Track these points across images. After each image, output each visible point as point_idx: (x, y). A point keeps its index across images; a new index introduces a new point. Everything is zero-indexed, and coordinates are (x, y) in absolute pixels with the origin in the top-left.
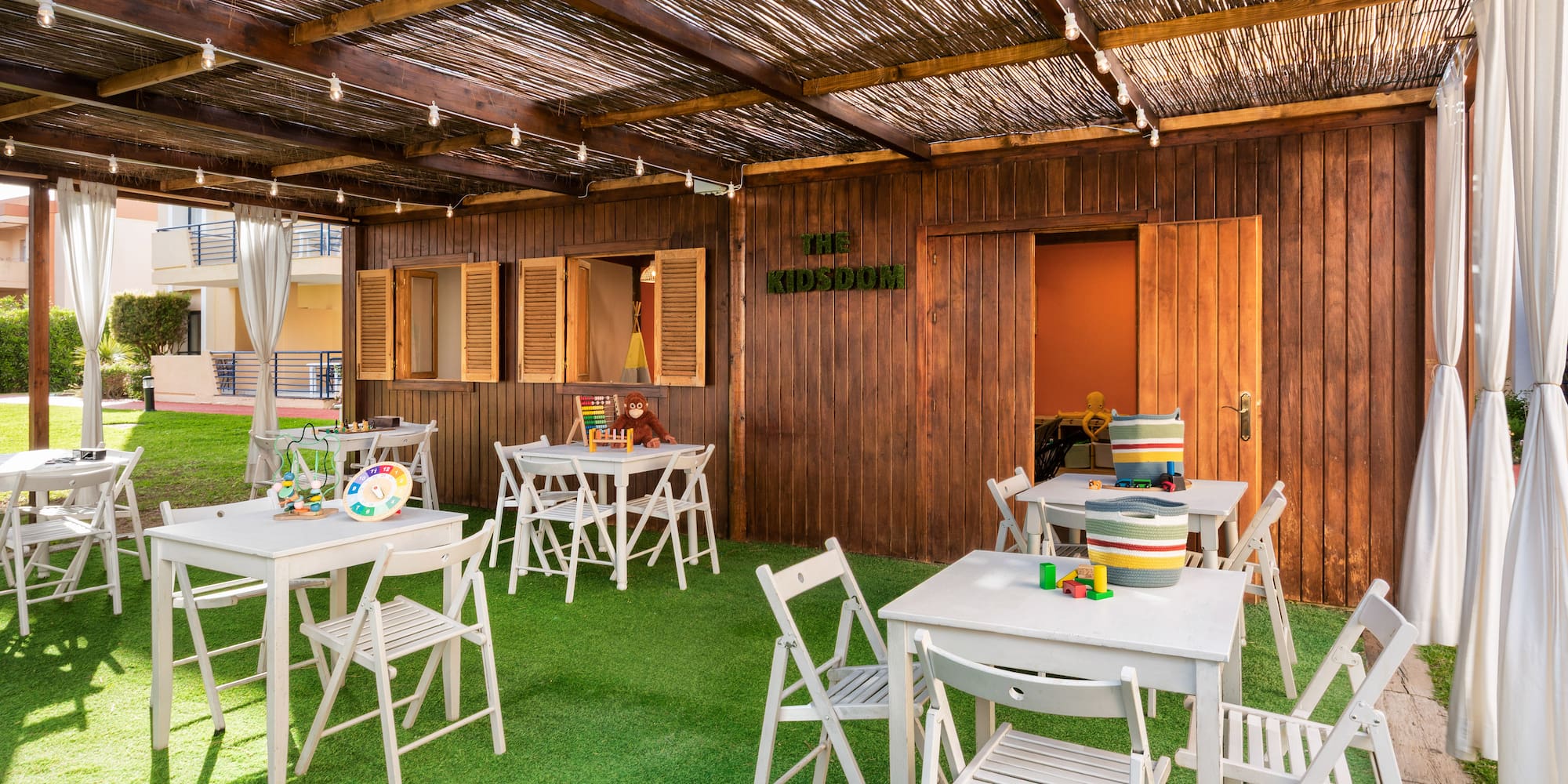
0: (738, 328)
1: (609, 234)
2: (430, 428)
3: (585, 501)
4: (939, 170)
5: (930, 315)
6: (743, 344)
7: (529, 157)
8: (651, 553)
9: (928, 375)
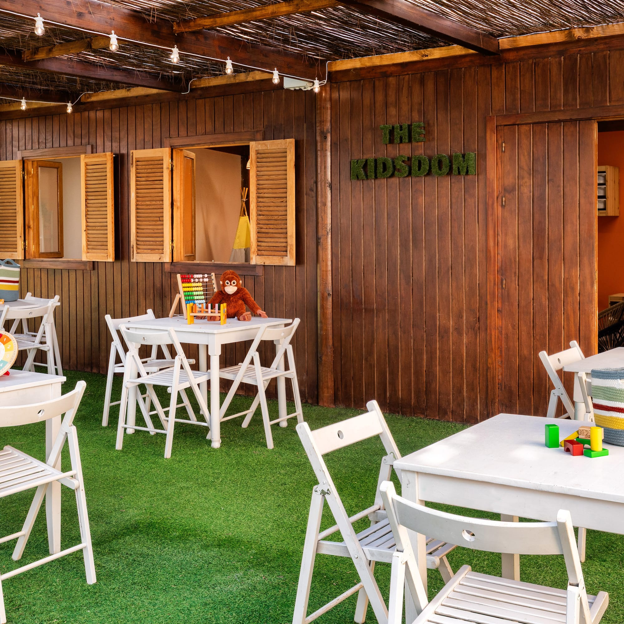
0: (325, 213)
1: (209, 127)
2: (55, 302)
3: (182, 368)
4: (507, 62)
5: (500, 199)
6: (329, 227)
7: (133, 59)
8: (245, 415)
9: (498, 256)
